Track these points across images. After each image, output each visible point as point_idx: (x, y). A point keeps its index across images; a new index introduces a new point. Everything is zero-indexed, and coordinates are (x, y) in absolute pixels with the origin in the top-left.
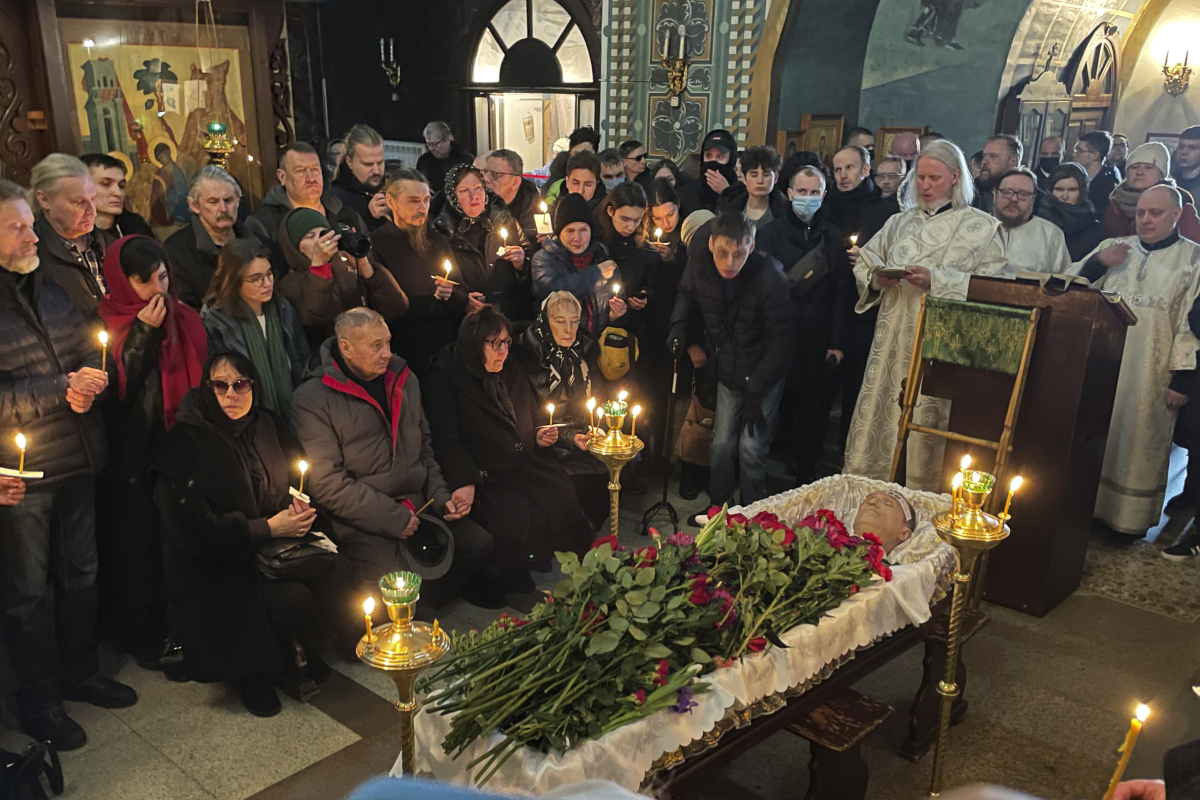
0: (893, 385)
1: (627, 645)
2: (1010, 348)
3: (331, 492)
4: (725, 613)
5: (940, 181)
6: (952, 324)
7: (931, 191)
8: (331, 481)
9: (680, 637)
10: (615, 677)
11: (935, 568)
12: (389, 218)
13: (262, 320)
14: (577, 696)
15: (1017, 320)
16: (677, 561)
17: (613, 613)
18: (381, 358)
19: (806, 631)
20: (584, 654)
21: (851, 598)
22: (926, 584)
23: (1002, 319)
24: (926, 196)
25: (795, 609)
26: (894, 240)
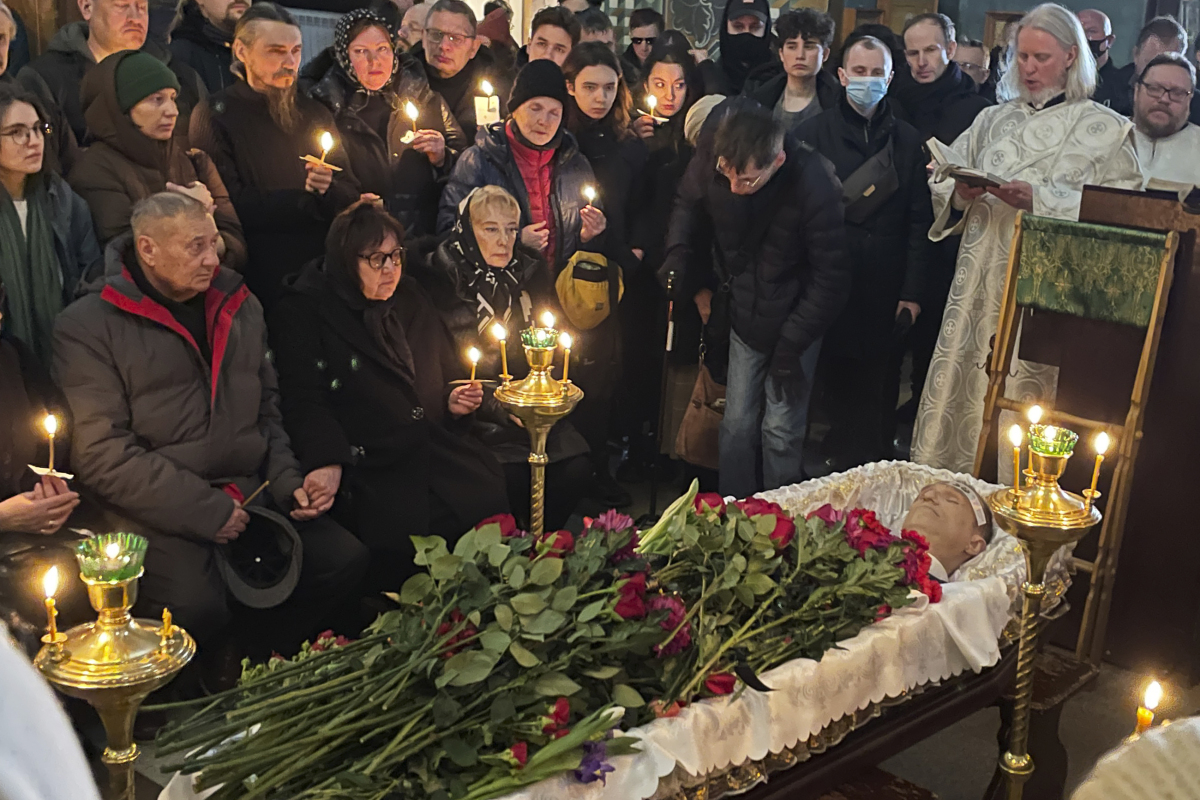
0: (978, 349)
1: (507, 674)
2: (1138, 288)
3: (107, 467)
4: (670, 631)
5: (1049, 62)
6: (1058, 254)
7: (1036, 77)
8: (108, 448)
9: (595, 666)
10: (482, 723)
11: (1009, 588)
12: (240, 75)
13: (22, 208)
14: (416, 749)
15: (1148, 249)
16: (603, 552)
17: (491, 626)
18: (202, 265)
19: (801, 670)
20: (434, 686)
21: (878, 624)
22: (994, 611)
23: (1127, 247)
24: (1030, 82)
25: (788, 636)
26: (986, 142)
